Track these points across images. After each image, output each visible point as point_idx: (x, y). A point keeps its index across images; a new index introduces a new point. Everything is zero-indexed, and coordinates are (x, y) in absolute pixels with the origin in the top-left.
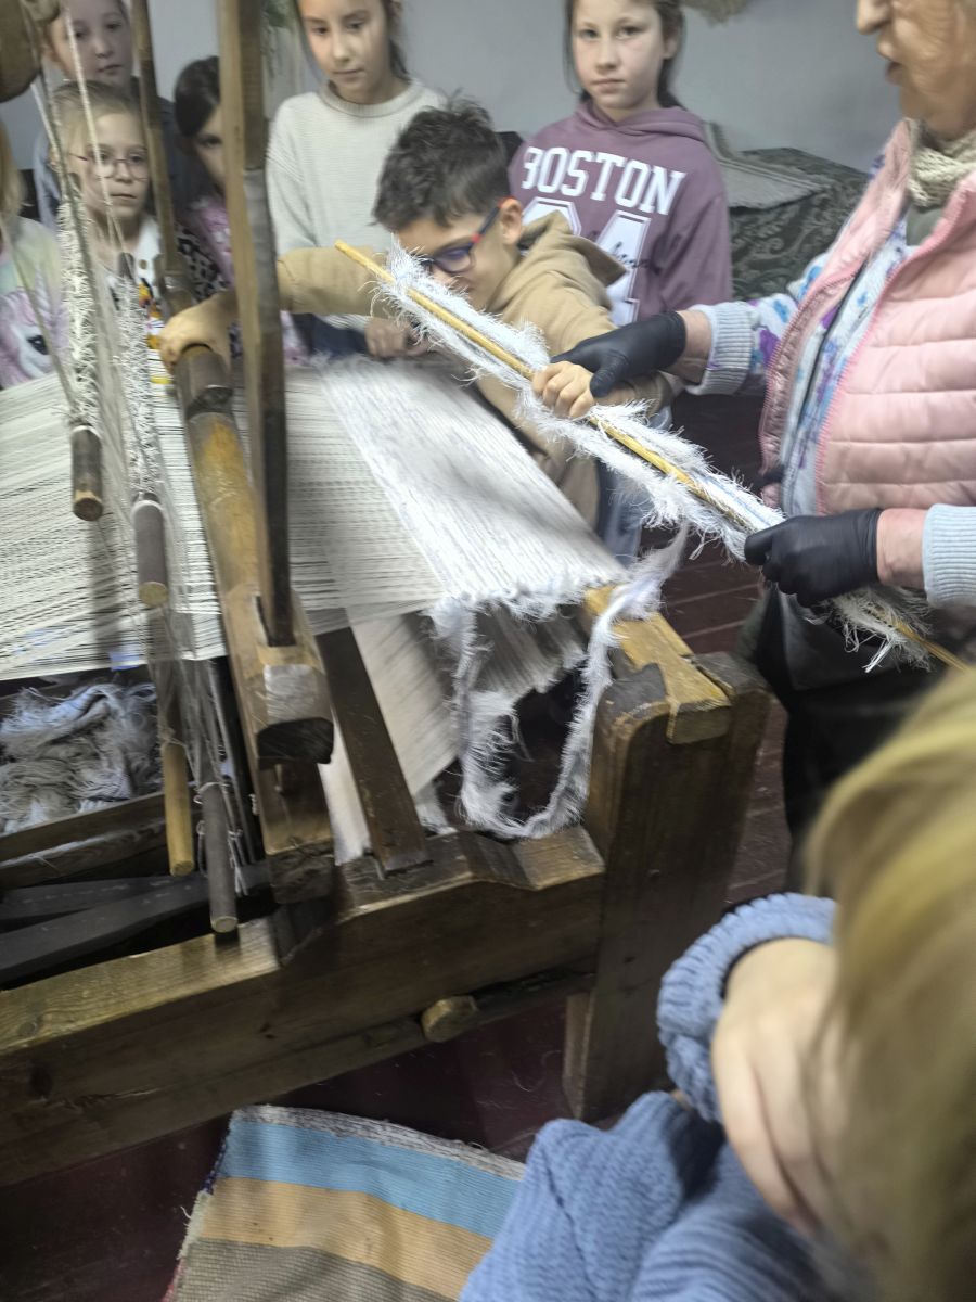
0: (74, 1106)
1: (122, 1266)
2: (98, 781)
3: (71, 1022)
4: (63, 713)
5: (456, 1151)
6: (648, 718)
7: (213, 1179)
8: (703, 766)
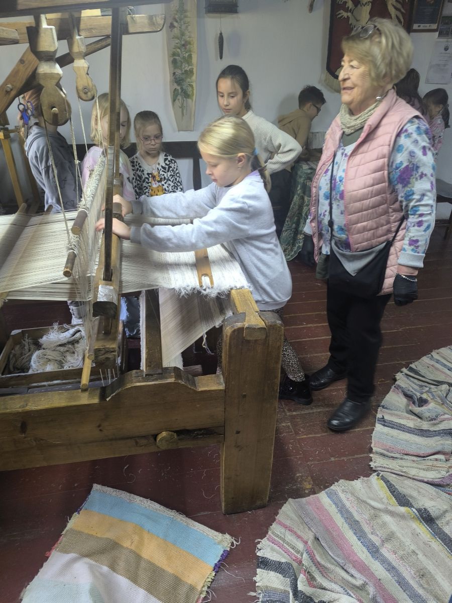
0: (33, 441)
1: (43, 532)
2: (72, 361)
3: (36, 406)
4: (65, 335)
5: (172, 513)
6: (236, 328)
7: (81, 509)
8: (259, 351)
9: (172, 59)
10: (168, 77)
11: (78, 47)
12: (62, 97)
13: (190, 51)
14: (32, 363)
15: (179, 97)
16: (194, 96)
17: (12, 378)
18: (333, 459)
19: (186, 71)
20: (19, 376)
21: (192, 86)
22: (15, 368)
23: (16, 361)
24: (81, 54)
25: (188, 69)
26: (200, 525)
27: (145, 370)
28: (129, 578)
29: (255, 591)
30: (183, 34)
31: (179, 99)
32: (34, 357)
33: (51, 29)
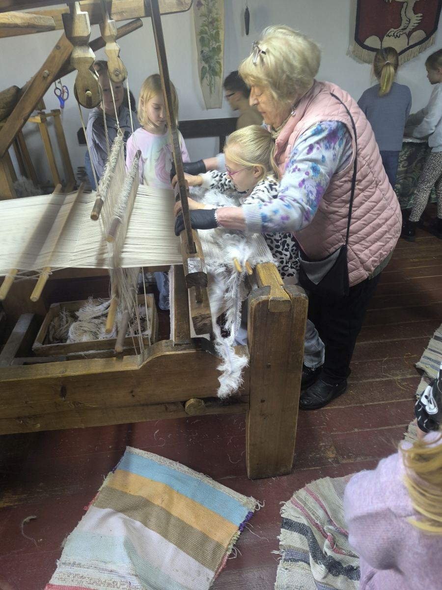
0: (72, 404)
1: (81, 489)
3: (74, 372)
4: (99, 309)
5: (200, 476)
6: (260, 300)
7: (115, 469)
8: (283, 323)
9: (199, 37)
10: (196, 55)
11: (110, 30)
12: (95, 79)
13: (217, 28)
14: (70, 334)
15: (207, 75)
16: (222, 73)
17: (51, 347)
18: (356, 430)
19: (213, 48)
20: (58, 346)
21: (219, 63)
22: (53, 338)
23: (55, 332)
24: (112, 37)
25: (216, 47)
26: (226, 487)
27: (174, 340)
28: (160, 533)
29: (279, 550)
30: (210, 11)
31: (206, 77)
32: (71, 329)
33: (85, 15)
